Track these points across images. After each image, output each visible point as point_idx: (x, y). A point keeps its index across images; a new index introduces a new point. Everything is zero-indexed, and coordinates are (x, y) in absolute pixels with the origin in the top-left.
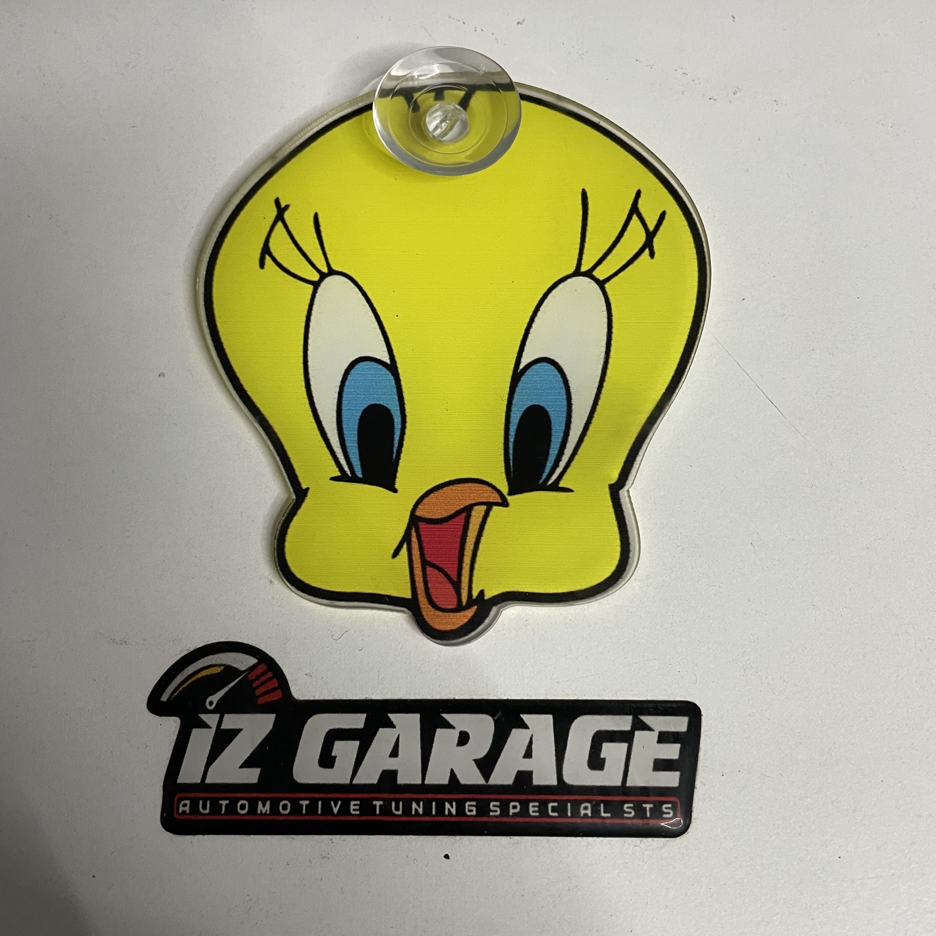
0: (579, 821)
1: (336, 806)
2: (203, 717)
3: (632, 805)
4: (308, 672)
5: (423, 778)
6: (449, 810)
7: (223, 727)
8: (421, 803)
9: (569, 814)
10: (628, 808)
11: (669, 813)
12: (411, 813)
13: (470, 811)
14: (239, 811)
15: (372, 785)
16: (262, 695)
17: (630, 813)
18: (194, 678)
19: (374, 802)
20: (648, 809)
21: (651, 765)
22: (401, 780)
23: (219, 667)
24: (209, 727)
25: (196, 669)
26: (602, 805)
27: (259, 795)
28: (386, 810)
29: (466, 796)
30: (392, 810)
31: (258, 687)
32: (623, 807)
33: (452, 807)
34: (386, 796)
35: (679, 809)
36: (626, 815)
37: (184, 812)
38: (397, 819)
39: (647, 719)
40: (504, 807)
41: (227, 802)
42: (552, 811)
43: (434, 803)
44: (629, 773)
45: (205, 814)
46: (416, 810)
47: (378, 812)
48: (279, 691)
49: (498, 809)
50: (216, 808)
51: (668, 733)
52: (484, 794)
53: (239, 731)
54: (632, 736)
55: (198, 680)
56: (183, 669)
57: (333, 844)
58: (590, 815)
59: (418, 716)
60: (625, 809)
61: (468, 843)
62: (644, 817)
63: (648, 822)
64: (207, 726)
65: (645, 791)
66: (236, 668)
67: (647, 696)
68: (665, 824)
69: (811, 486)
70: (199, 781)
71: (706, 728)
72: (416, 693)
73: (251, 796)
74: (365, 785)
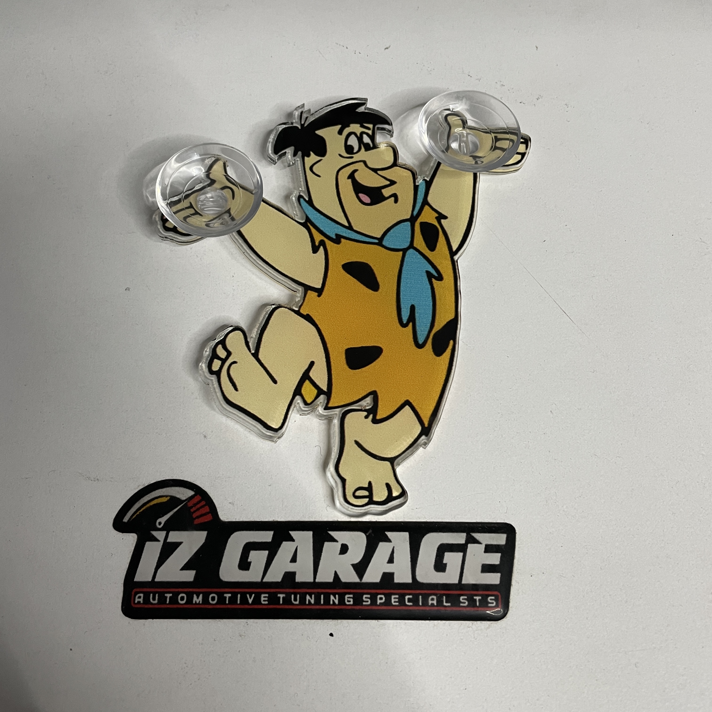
0: (428, 608)
1: (250, 598)
2: (155, 533)
3: (466, 597)
4: (231, 501)
5: (315, 578)
6: (333, 601)
7: (169, 540)
8: (313, 596)
9: (421, 604)
10: (463, 599)
11: (493, 603)
12: (306, 603)
13: (349, 601)
14: (180, 601)
15: (277, 583)
16: (198, 517)
17: (465, 603)
18: (148, 505)
19: (279, 595)
20: (477, 600)
21: (480, 568)
22: (299, 579)
23: (166, 497)
24: (158, 541)
25: (149, 499)
26: (444, 597)
27: (195, 590)
28: (287, 601)
29: (346, 591)
30: (291, 601)
31: (195, 512)
32: (459, 599)
33: (335, 598)
34: (288, 590)
35: (500, 600)
36: (461, 605)
37: (139, 602)
38: (295, 607)
39: (477, 536)
40: (373, 599)
41: (171, 595)
42: (408, 602)
43: (322, 596)
44: (464, 574)
45: (155, 604)
46: (309, 601)
47: (281, 602)
48: (210, 514)
49: (369, 600)
50: (162, 599)
51: (492, 545)
52: (359, 589)
53: (180, 543)
54: (466, 547)
55: (151, 507)
56: (140, 499)
57: (248, 625)
58: (435, 604)
59: (311, 533)
60: (461, 600)
61: (347, 625)
62: (475, 606)
63: (477, 610)
65: (475, 587)
66: (179, 498)
67: (477, 519)
68: (489, 612)
70: (150, 579)
71: (519, 542)
72: (310, 517)
73: (188, 591)
74: (272, 583)
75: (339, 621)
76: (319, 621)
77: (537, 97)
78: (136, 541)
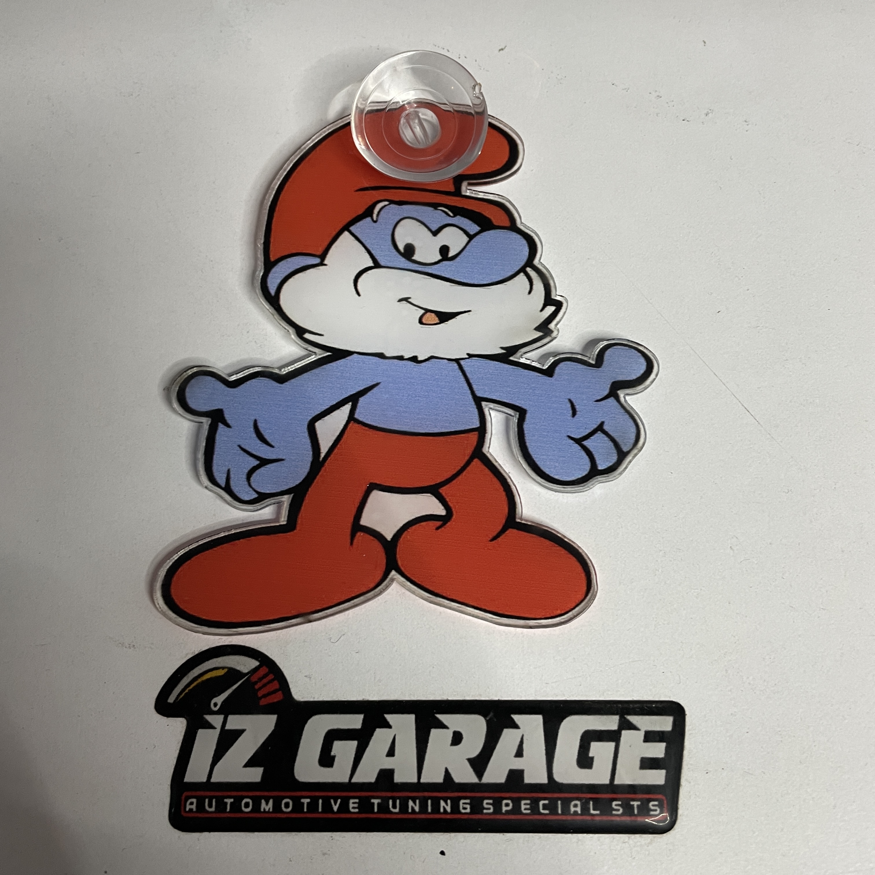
0: (569, 818)
1: (335, 804)
2: (209, 718)
3: (620, 803)
4: (307, 674)
5: (419, 777)
6: (444, 808)
7: (228, 727)
8: (417, 801)
9: (560, 812)
10: (616, 805)
11: (656, 810)
12: (408, 811)
13: (465, 808)
14: (243, 808)
15: (370, 784)
16: (265, 696)
17: (618, 810)
18: (200, 680)
19: (373, 801)
20: (635, 806)
21: (638, 764)
22: (398, 779)
23: (223, 669)
24: (215, 728)
25: (201, 672)
26: (591, 803)
27: (262, 794)
28: (383, 808)
29: (460, 794)
30: (389, 808)
31: (260, 689)
32: (611, 805)
33: (447, 804)
34: (384, 794)
35: (665, 806)
36: (614, 812)
37: (191, 810)
38: (394, 816)
39: (633, 719)
40: (497, 804)
41: (232, 800)
42: (544, 809)
43: (429, 801)
44: (617, 772)
45: (211, 812)
46: (412, 808)
47: (376, 810)
48: (280, 692)
49: (491, 807)
50: (221, 806)
51: (654, 732)
52: (477, 792)
53: (242, 731)
54: (619, 735)
55: (203, 682)
56: (189, 671)
57: (333, 841)
58: (579, 812)
59: (412, 717)
60: (614, 806)
61: (462, 840)
62: (632, 814)
63: (636, 819)
64: (213, 727)
65: (633, 789)
66: (239, 671)
67: (633, 696)
68: (652, 820)
69: (787, 491)
70: (204, 780)
71: (690, 727)
72: (411, 694)
73: (254, 794)
74: (364, 784)
75: (453, 834)
76: (426, 835)
77: (706, 112)
78: (185, 727)
